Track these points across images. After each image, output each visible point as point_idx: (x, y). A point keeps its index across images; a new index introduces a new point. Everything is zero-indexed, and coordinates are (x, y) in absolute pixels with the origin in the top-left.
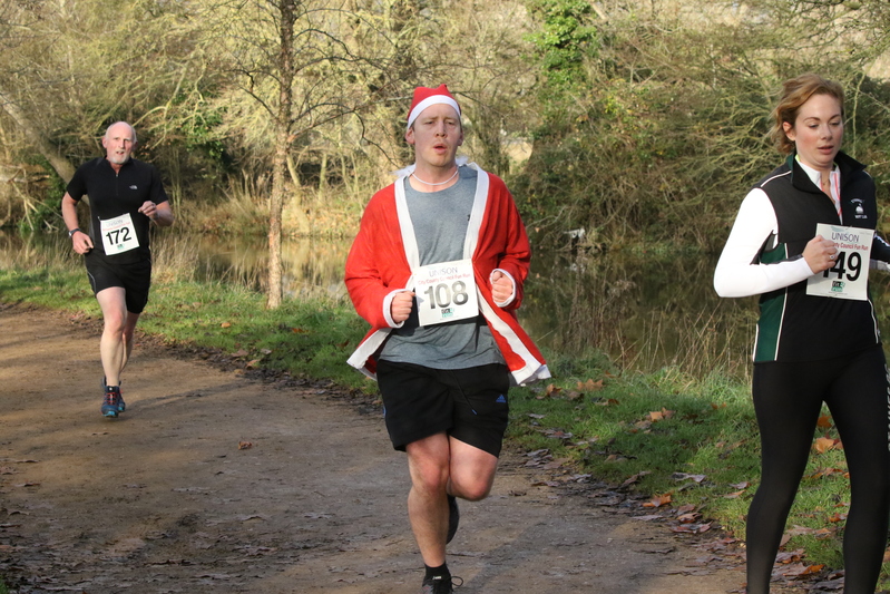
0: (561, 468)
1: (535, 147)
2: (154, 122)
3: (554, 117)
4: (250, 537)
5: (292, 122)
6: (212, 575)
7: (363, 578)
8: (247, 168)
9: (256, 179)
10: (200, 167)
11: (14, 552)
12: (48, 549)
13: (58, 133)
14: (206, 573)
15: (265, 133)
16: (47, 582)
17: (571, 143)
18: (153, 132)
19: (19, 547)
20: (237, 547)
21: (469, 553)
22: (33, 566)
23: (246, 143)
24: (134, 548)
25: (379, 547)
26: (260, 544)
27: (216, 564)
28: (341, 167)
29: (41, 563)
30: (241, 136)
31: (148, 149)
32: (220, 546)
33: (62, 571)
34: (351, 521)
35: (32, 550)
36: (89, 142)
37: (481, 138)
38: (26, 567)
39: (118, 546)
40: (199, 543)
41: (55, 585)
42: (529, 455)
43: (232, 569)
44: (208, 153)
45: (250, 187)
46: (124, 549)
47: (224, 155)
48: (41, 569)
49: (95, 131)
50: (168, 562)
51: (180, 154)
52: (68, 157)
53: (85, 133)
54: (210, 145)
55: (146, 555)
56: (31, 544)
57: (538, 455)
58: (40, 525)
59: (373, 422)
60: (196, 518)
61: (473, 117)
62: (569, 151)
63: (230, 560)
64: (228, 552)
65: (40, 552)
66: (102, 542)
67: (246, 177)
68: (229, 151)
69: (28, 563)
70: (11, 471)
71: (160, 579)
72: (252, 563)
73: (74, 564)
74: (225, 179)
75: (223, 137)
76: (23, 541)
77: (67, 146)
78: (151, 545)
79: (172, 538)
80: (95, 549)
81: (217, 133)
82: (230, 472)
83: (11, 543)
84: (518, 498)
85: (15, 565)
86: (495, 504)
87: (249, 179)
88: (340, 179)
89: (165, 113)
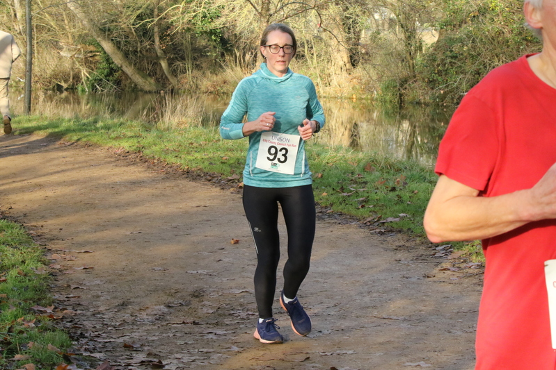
0: (459, 258)
1: (441, 34)
2: (173, 16)
3: (454, 12)
4: (241, 305)
5: (271, 15)
6: (214, 331)
7: (321, 334)
8: (238, 48)
9: (244, 55)
10: (205, 47)
11: (76, 315)
12: (99, 313)
13: (105, 23)
14: (210, 330)
15: (251, 23)
16: (98, 336)
17: (466, 31)
18: (172, 22)
19: (79, 312)
20: (232, 312)
21: (395, 317)
22: (88, 324)
23: (238, 31)
24: (160, 313)
25: (332, 313)
26: (248, 310)
27: (217, 324)
28: (304, 48)
29: (94, 322)
30: (234, 26)
31: (169, 35)
32: (220, 312)
33: (109, 328)
34: (312, 294)
35: (89, 313)
36: (127, 30)
37: (402, 27)
38: (84, 325)
39: (149, 311)
40: (205, 309)
41: (104, 338)
42: (437, 248)
43: (229, 328)
44: (211, 38)
45: (240, 61)
46: (153, 313)
47: (222, 39)
48: (94, 327)
49: (132, 21)
50: (184, 323)
51: (191, 38)
52: (112, 40)
53: (125, 23)
54: (212, 32)
55: (168, 317)
56: (88, 310)
57: (443, 249)
58: (93, 296)
59: (327, 225)
60: (204, 292)
61: (397, 13)
62: (464, 36)
63: (227, 321)
64: (226, 315)
65: (94, 315)
66: (137, 308)
67: (238, 55)
68: (226, 36)
69: (85, 323)
70: (73, 258)
71: (178, 335)
72: (243, 323)
73: (118, 324)
74: (223, 55)
75: (221, 26)
76: (82, 307)
77: (112, 32)
78: (171, 310)
79: (187, 306)
80: (132, 313)
81: (217, 23)
82: (227, 260)
83: (73, 309)
84: (430, 279)
85: (76, 324)
86: (413, 283)
87: (240, 55)
88: (303, 56)
89: (181, 9)
